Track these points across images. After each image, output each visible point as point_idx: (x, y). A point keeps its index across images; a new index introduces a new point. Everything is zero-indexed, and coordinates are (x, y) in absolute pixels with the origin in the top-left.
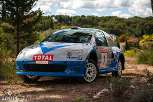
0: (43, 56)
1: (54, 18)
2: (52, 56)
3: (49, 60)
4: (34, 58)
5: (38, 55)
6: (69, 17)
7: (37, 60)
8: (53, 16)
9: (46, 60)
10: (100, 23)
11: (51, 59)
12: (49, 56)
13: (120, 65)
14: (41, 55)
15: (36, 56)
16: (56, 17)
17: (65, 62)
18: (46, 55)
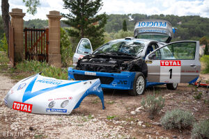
8: (130, 15)
10: (180, 23)
14: (21, 103)
16: (133, 16)
18: (25, 104)
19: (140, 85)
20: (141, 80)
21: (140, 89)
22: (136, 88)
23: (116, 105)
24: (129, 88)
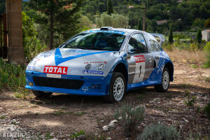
0: (56, 68)
2: (67, 68)
3: (62, 74)
4: (45, 69)
7: (48, 72)
9: (59, 73)
11: (64, 72)
12: (62, 68)
13: (166, 75)
14: (53, 67)
15: (47, 68)
17: (82, 77)
18: (59, 67)
19: (118, 89)
20: (120, 83)
21: (119, 94)
22: (112, 93)
23: (85, 116)
24: (104, 94)
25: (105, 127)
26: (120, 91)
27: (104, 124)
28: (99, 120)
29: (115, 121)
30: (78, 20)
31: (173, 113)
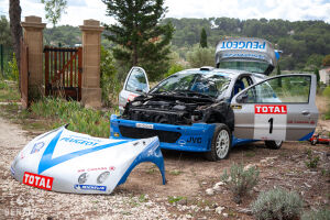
1: (213, 23)
3: (45, 189)
5: (30, 174)
6: (238, 21)
8: (212, 19)
10: (292, 32)
11: (48, 186)
12: (46, 178)
14: (35, 175)
16: (217, 21)
17: (178, 128)
18: (42, 177)
19: (222, 144)
20: (224, 136)
21: (222, 150)
22: (216, 149)
23: (183, 176)
24: (204, 150)
25: (209, 191)
26: (224, 147)
27: (207, 186)
28: (200, 181)
29: (220, 183)
30: (168, 56)
31: (291, 176)
